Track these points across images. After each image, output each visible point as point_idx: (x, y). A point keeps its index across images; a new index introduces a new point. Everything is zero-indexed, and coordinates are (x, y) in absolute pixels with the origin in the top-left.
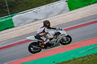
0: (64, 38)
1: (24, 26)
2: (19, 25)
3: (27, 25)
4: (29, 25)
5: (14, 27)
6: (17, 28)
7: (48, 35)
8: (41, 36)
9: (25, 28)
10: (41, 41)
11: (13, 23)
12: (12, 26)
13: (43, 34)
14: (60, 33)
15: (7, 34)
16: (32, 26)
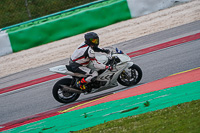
0: (127, 70)
1: (152, 16)
2: (141, 13)
3: (156, 14)
4: (161, 13)
5: (130, 18)
6: (138, 20)
7: (94, 62)
8: (81, 65)
9: (153, 21)
10: (80, 76)
11: (128, 10)
12: (127, 15)
13: (83, 60)
14: (118, 60)
15: (117, 32)
16: (168, 17)
